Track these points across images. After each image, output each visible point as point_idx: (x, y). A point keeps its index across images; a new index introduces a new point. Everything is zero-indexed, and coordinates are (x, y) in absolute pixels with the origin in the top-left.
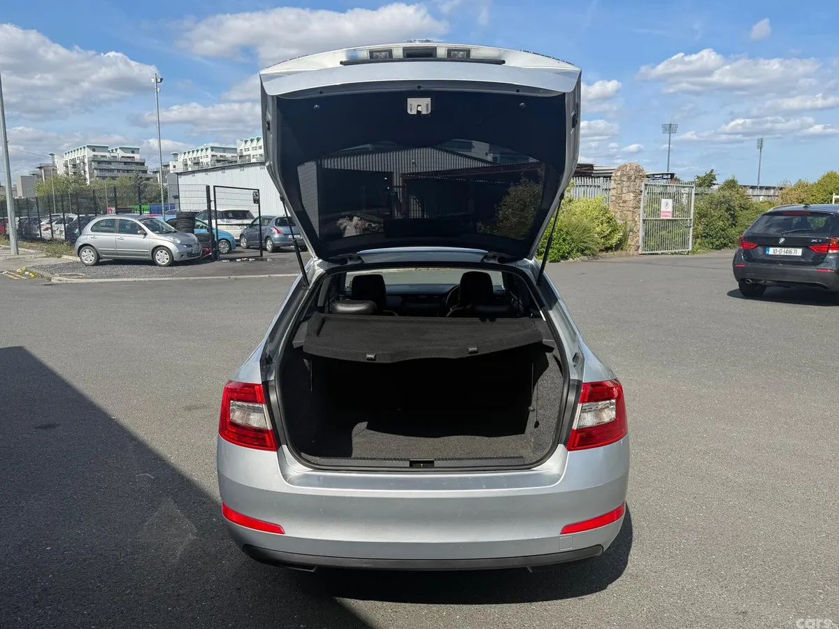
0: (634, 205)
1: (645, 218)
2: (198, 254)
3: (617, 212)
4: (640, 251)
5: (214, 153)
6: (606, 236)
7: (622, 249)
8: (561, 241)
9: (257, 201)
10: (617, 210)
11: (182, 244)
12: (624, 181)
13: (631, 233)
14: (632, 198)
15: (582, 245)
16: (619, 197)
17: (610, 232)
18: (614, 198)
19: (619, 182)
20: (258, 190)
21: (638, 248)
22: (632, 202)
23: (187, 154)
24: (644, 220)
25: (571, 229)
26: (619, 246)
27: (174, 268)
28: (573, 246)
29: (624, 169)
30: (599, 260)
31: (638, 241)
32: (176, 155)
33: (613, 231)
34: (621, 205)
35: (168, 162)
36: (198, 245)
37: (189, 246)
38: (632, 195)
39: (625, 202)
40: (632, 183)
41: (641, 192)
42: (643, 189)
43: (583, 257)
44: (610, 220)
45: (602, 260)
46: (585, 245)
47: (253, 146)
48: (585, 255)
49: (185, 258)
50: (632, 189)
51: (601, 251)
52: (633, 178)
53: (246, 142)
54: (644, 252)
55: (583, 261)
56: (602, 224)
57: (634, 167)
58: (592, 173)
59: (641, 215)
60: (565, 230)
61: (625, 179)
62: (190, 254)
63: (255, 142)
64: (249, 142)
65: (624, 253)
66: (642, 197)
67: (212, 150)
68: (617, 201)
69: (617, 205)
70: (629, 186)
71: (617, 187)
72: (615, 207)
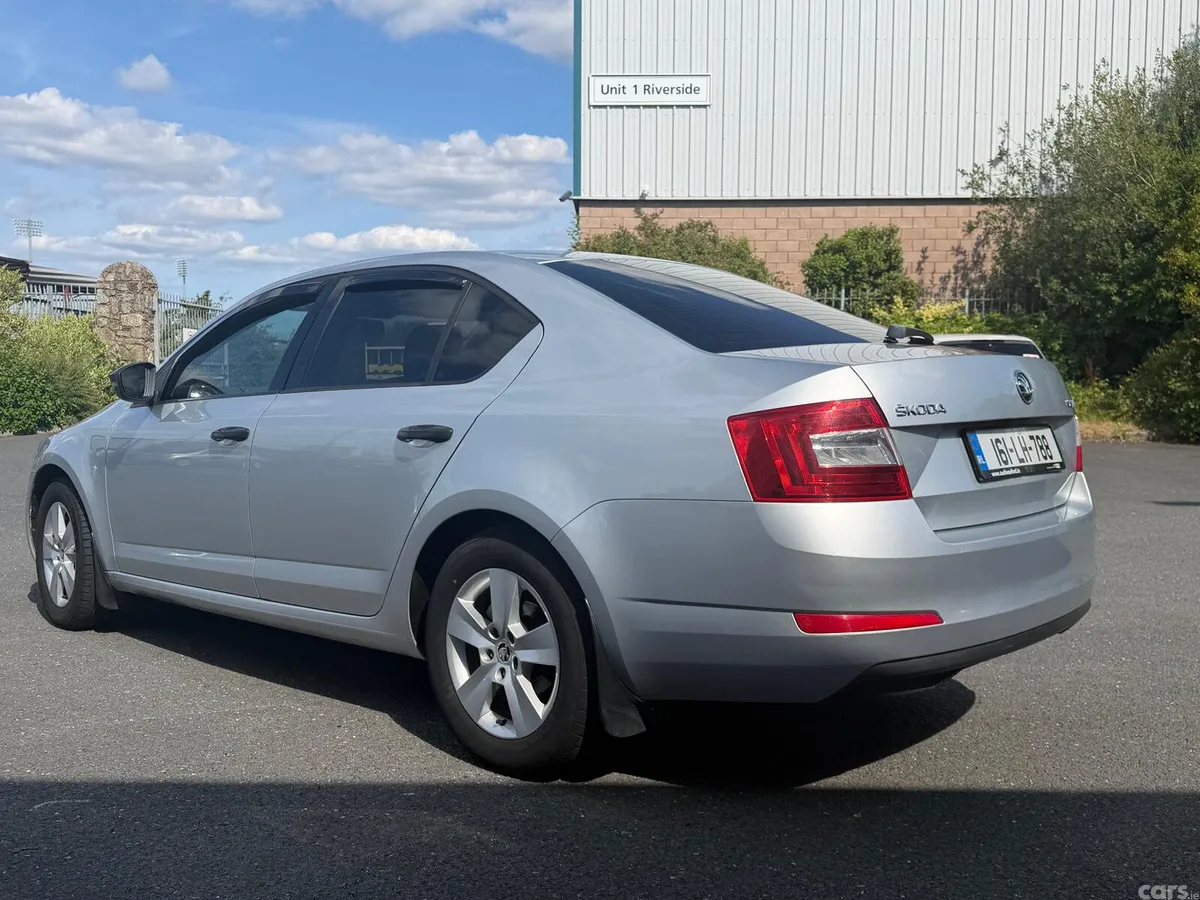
0: (144, 336)
3: (114, 346)
10: (112, 342)
12: (123, 292)
14: (140, 322)
15: (75, 402)
16: (115, 319)
18: (105, 322)
19: (114, 293)
22: (140, 330)
25: (52, 372)
28: (58, 402)
29: (121, 270)
34: (120, 333)
38: (140, 317)
39: (127, 329)
40: (139, 296)
41: (154, 312)
42: (155, 308)
50: (139, 306)
52: (139, 287)
57: (139, 270)
59: (155, 354)
61: (124, 287)
66: (155, 322)
68: (112, 327)
69: (113, 335)
70: (133, 302)
71: (109, 302)
72: (109, 337)
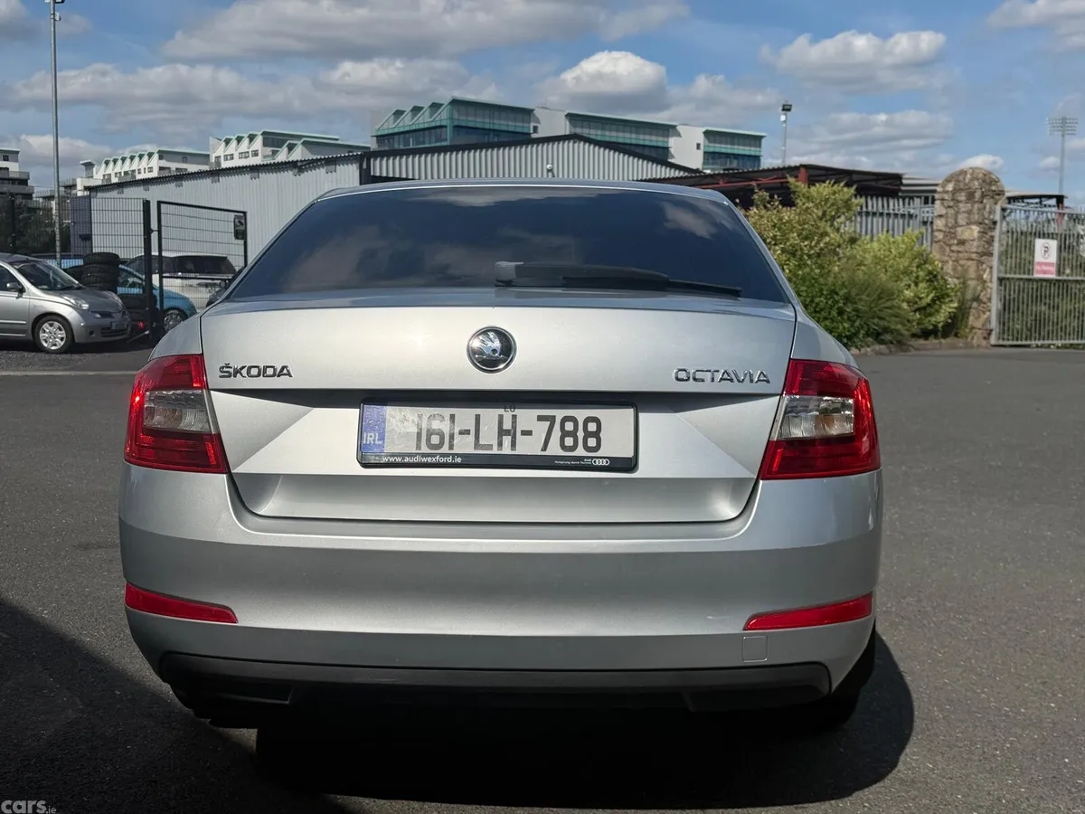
0: (980, 250)
1: (1003, 275)
2: (121, 332)
3: (947, 262)
4: (993, 340)
5: (164, 163)
6: (924, 308)
7: (956, 335)
8: (834, 313)
9: (241, 234)
10: (946, 258)
11: (91, 311)
12: (960, 202)
13: (975, 304)
14: (976, 234)
15: (875, 324)
16: (950, 233)
17: (933, 300)
18: (940, 235)
19: (951, 204)
20: (245, 213)
21: (989, 334)
22: (975, 244)
23: (111, 164)
24: (1001, 280)
25: (854, 292)
26: (952, 328)
27: (76, 357)
28: (857, 324)
29: (961, 178)
30: (910, 353)
31: (988, 320)
32: (89, 166)
33: (939, 298)
34: (954, 248)
35: (74, 180)
36: (124, 313)
37: (104, 315)
38: (976, 229)
39: (962, 242)
40: (976, 206)
41: (995, 223)
42: (998, 217)
43: (878, 347)
44: (933, 277)
45: (917, 352)
46: (882, 323)
47: (241, 150)
48: (882, 342)
49: (97, 337)
50: (976, 217)
51: (914, 336)
52: (978, 195)
53: (227, 142)
54: (1001, 342)
55: (879, 353)
56: (916, 284)
57: (981, 175)
58: (900, 190)
59: (994, 269)
60: (841, 293)
61: (962, 197)
62: (106, 330)
63: (246, 142)
64: (234, 143)
65: (960, 342)
66: (996, 233)
67: (161, 158)
68: (947, 242)
69: (948, 249)
70: (969, 212)
71: (946, 214)
72: (942, 251)
